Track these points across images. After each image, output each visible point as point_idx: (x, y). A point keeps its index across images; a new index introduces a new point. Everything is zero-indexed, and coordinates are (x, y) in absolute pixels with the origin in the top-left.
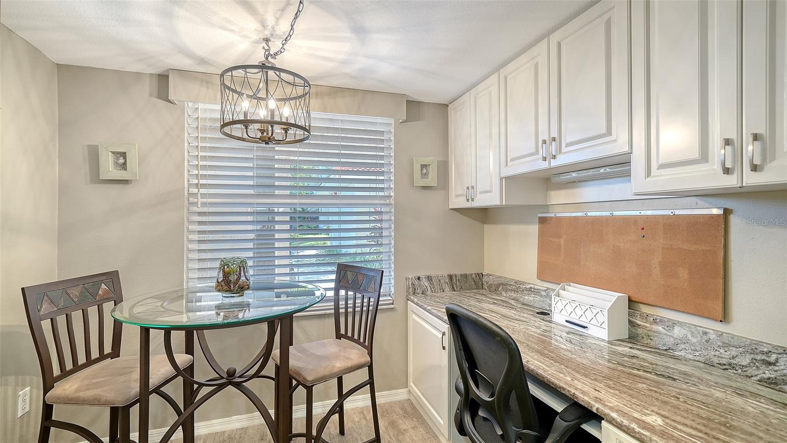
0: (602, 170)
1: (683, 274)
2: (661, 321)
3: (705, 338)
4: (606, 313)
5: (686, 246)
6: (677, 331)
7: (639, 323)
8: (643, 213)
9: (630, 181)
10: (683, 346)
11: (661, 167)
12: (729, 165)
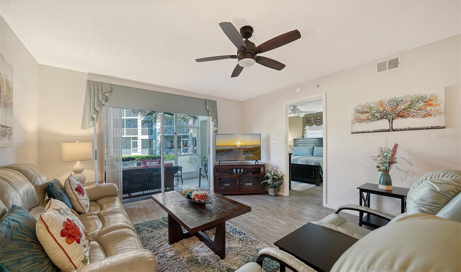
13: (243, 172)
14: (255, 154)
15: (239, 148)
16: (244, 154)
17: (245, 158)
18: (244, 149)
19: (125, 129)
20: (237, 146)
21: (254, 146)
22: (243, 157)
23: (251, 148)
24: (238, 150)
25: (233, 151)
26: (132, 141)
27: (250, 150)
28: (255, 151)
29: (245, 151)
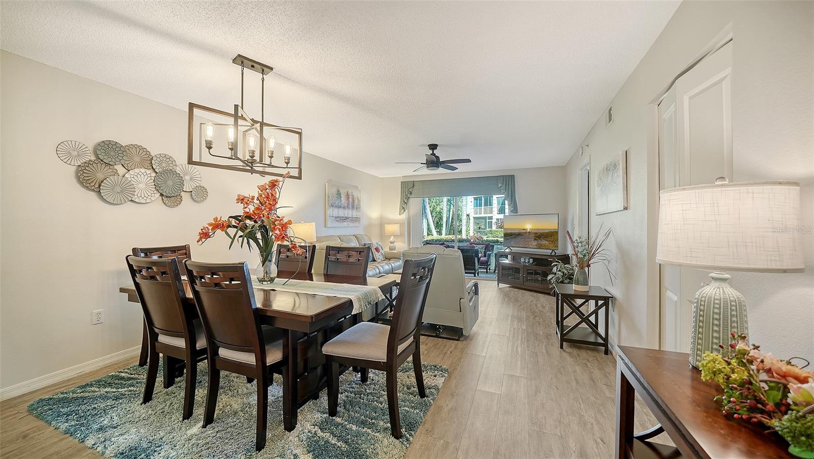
13: (532, 263)
14: (550, 241)
15: (529, 232)
16: (535, 239)
17: (536, 245)
18: (536, 233)
19: (483, 207)
20: (527, 229)
21: (548, 231)
22: (534, 244)
23: (544, 233)
24: (528, 234)
25: (522, 235)
26: (487, 220)
27: (544, 235)
28: (550, 236)
29: (536, 237)
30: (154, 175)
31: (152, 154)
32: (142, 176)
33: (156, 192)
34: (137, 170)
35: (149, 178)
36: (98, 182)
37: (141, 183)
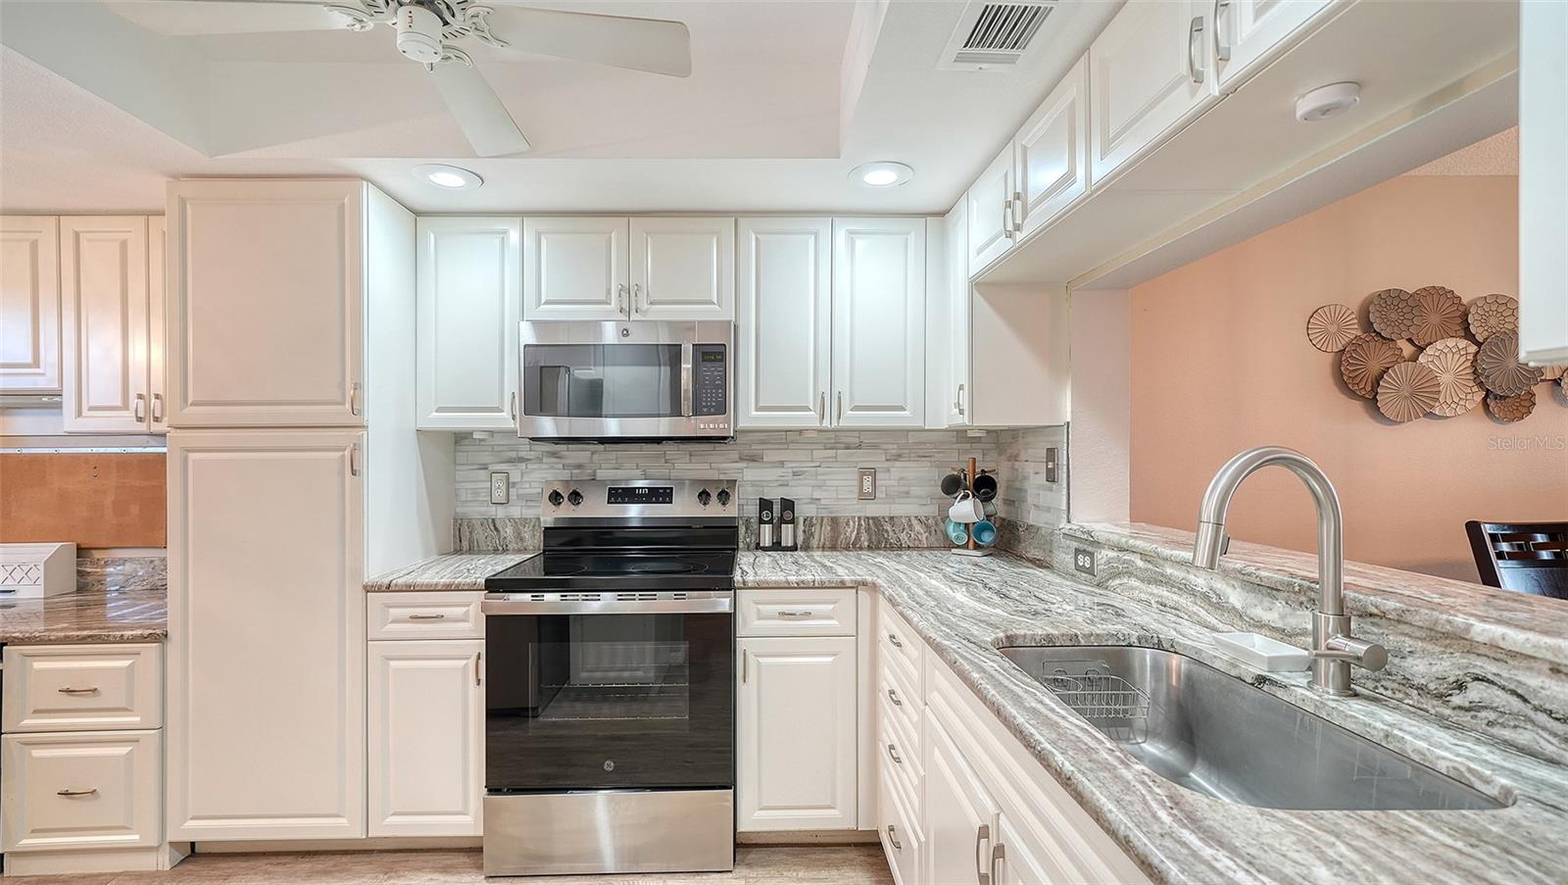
0: (45, 399)
1: (135, 510)
2: (112, 561)
3: (152, 566)
4: (41, 567)
5: (138, 483)
6: (128, 568)
7: (89, 570)
8: (95, 450)
9: (61, 414)
10: (132, 580)
11: (91, 409)
12: (141, 414)
30: (1473, 349)
31: (1464, 301)
32: (1450, 356)
33: (1475, 389)
34: (1439, 345)
35: (1463, 359)
36: (1370, 380)
37: (1446, 371)
